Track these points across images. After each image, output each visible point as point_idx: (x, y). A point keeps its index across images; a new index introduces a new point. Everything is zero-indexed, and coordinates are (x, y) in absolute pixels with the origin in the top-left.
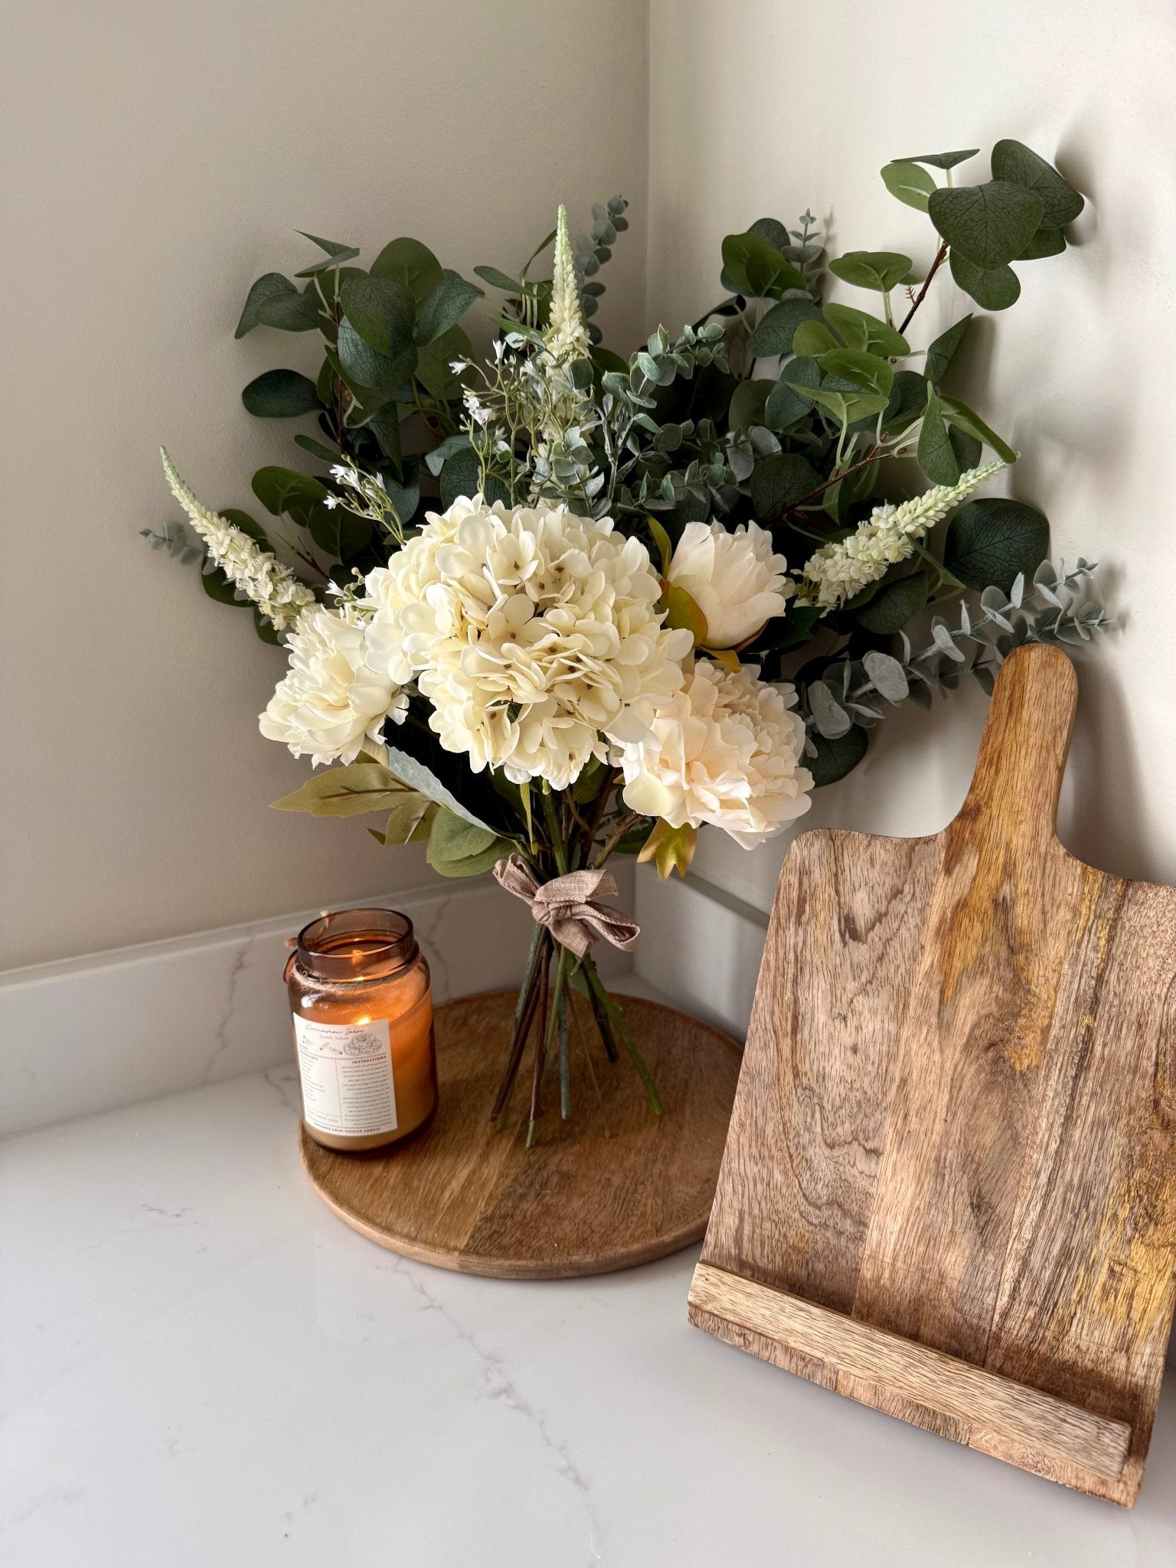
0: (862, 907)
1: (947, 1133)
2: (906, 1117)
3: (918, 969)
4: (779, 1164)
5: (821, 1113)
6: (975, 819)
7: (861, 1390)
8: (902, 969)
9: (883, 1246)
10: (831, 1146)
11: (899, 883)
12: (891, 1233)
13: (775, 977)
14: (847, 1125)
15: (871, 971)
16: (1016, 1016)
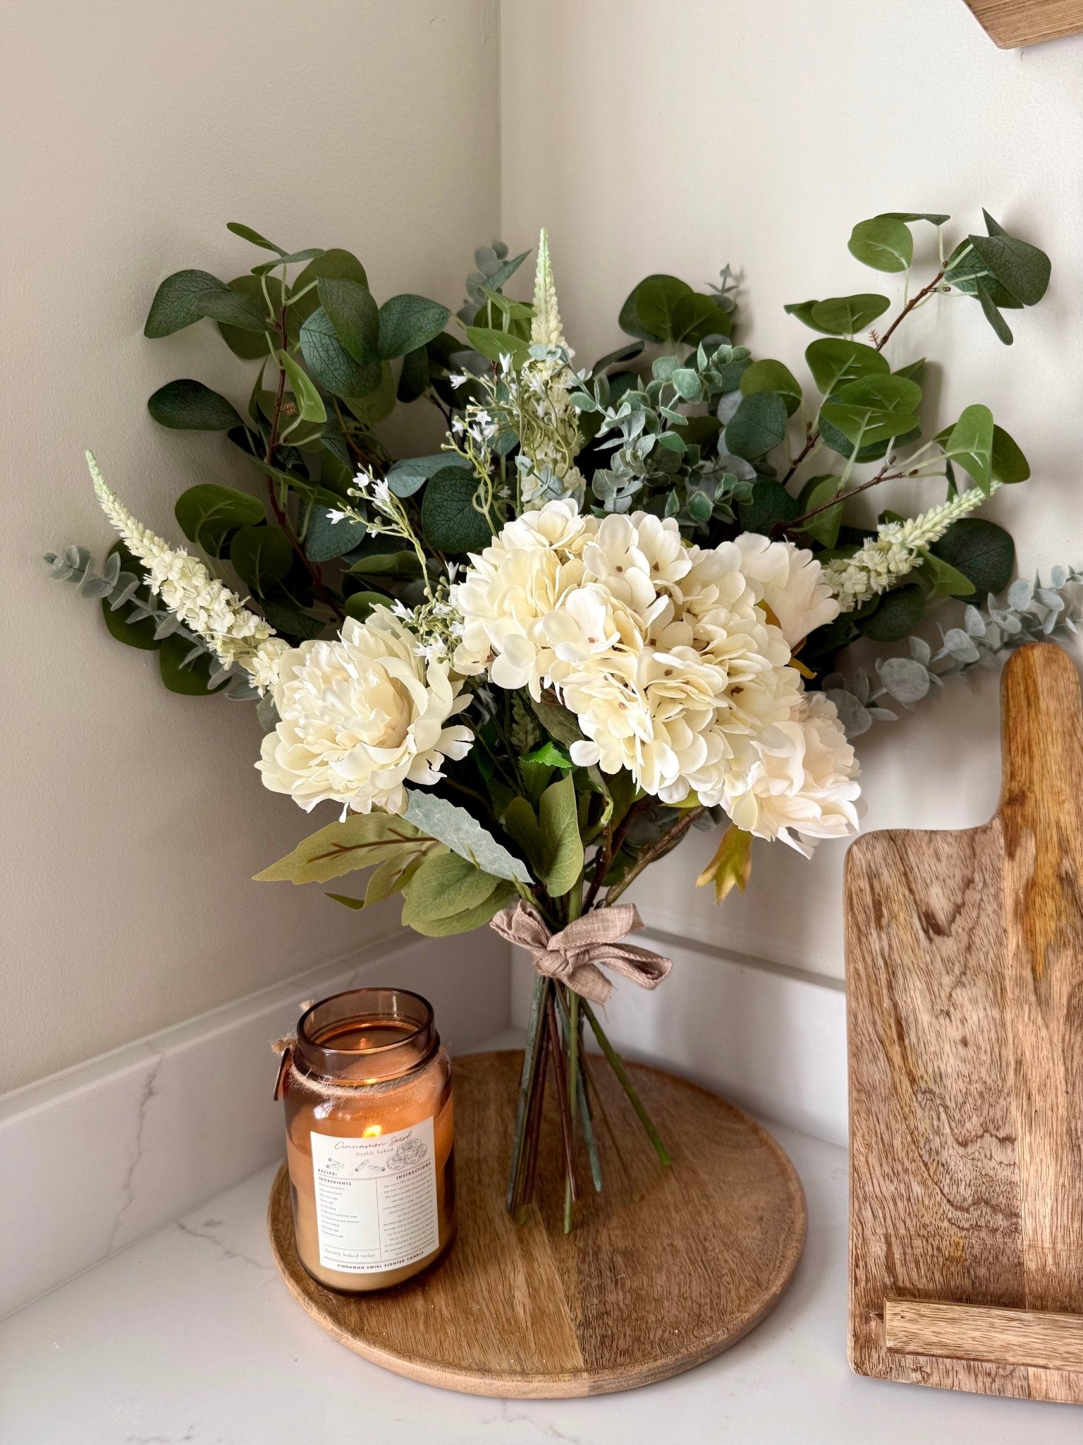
0: (939, 902)
1: (1071, 1104)
2: (1029, 1098)
3: (1005, 951)
4: (915, 1176)
5: (946, 1113)
6: (1022, 804)
7: (1055, 1389)
8: (991, 955)
9: (1039, 1232)
10: (964, 1144)
11: (968, 873)
12: (1045, 1217)
13: (869, 986)
14: (975, 1119)
15: (962, 962)
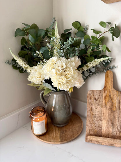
0: (96, 97)
1: (108, 118)
2: (104, 117)
3: (103, 102)
4: (92, 124)
5: (96, 118)
6: (106, 87)
7: (104, 144)
9: (104, 130)
10: (97, 121)
11: (100, 94)
13: (89, 105)
14: (99, 119)
15: (98, 103)
16: (113, 105)
